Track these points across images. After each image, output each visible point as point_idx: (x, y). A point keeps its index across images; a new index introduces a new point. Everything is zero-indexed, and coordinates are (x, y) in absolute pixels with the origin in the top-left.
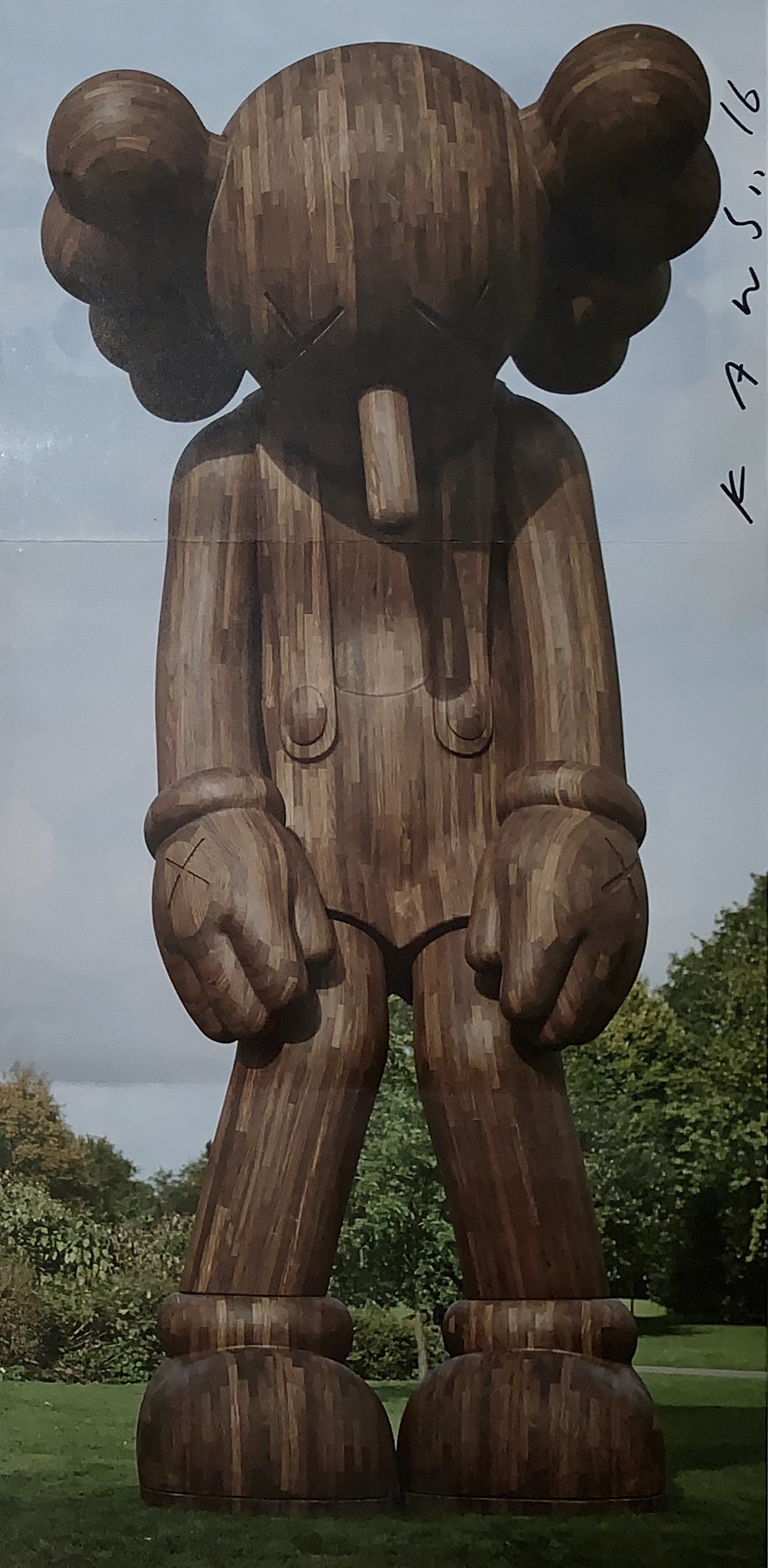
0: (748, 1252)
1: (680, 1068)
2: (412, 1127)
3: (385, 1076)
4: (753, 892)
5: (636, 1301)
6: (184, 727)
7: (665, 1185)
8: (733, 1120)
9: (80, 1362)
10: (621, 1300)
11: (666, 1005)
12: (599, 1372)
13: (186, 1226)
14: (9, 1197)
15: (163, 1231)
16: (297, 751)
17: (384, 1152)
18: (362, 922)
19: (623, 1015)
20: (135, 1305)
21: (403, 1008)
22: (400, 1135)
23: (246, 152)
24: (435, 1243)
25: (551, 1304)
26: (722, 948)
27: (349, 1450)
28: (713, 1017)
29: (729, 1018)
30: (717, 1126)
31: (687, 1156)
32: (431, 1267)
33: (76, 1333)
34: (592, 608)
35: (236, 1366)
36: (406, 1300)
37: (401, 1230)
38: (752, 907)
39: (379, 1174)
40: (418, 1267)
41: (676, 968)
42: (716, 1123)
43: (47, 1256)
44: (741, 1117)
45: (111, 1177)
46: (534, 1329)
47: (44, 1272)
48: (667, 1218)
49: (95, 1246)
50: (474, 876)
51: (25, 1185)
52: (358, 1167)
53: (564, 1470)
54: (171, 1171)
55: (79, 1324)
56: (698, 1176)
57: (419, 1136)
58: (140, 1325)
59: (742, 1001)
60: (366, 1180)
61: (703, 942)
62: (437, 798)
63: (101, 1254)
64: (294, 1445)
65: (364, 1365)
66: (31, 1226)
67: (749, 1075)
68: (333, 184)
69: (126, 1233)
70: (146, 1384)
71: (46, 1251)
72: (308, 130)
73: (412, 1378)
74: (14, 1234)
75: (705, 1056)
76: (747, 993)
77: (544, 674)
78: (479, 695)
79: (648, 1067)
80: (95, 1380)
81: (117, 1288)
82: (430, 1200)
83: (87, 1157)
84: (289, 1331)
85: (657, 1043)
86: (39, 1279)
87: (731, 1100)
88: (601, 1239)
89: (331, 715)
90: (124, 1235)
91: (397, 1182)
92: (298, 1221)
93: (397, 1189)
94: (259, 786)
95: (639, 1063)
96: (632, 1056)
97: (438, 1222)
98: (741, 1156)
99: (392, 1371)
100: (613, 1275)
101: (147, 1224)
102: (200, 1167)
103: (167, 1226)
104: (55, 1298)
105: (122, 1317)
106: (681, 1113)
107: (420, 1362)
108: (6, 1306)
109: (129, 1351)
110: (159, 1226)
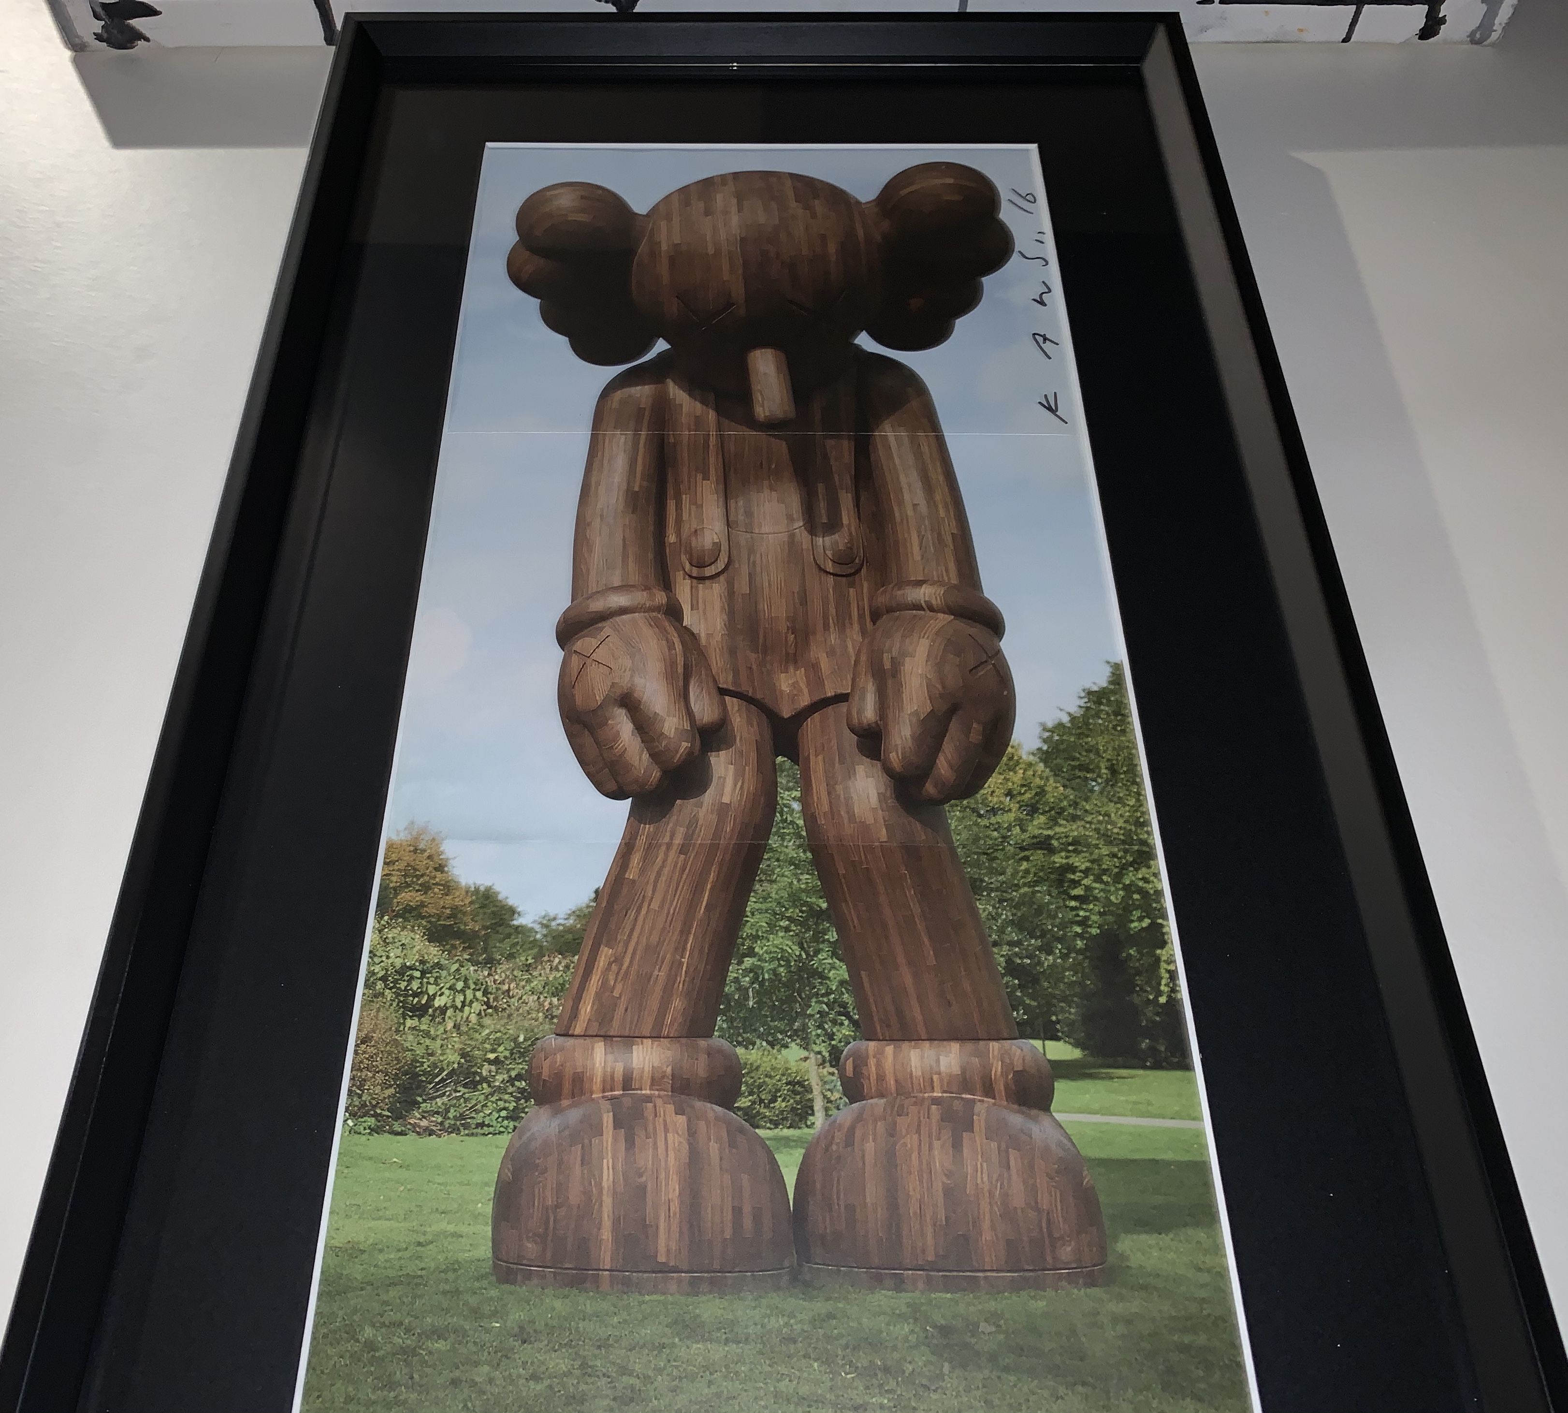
0: (1160, 993)
1: (1064, 822)
2: (801, 873)
3: (774, 830)
4: (1110, 674)
5: (1047, 1042)
6: (596, 558)
7: (1063, 926)
8: (1123, 868)
9: (438, 1113)
10: (1031, 1041)
11: (1042, 765)
12: (1016, 1119)
13: (567, 967)
14: (384, 941)
15: (542, 972)
16: (695, 572)
17: (773, 895)
18: (751, 697)
19: (1000, 774)
20: (506, 1049)
21: (791, 768)
22: (790, 881)
24: (828, 982)
25: (955, 1046)
26: (1088, 719)
27: (737, 1211)
28: (1088, 775)
29: (1105, 776)
30: (1108, 873)
31: (1081, 899)
32: (824, 1006)
33: (437, 1080)
34: (941, 478)
35: (611, 1114)
36: (798, 1041)
37: (792, 969)
38: (1112, 687)
39: (768, 916)
40: (810, 1006)
41: (1047, 734)
42: (1107, 870)
43: (416, 1000)
44: (1131, 864)
45: (493, 921)
46: (939, 1073)
47: (410, 1017)
48: (1069, 958)
49: (469, 988)
51: (402, 930)
52: (748, 909)
53: (987, 1236)
54: (557, 914)
55: (442, 1070)
56: (1095, 918)
57: (809, 881)
58: (509, 1071)
59: (1114, 762)
60: (755, 918)
61: (1070, 714)
63: (474, 996)
64: (675, 1207)
65: (754, 1112)
66: (404, 969)
67: (1133, 828)
69: (503, 975)
70: (510, 1135)
71: (415, 995)
73: (808, 1126)
74: (384, 979)
75: (1086, 811)
76: (1119, 755)
77: (905, 521)
78: (851, 534)
79: (1032, 821)
80: (451, 1132)
81: (487, 1031)
82: (821, 939)
83: (471, 903)
84: (673, 1075)
85: (1037, 798)
86: (404, 1024)
87: (1119, 851)
88: (1003, 978)
89: (725, 547)
90: (500, 976)
91: (787, 923)
92: (685, 960)
93: (787, 929)
94: (661, 597)
95: (1022, 816)
96: (1014, 810)
97: (830, 961)
98: (1137, 900)
99: (785, 1119)
100: (1019, 1015)
101: (526, 965)
102: (586, 911)
103: (548, 967)
104: (419, 1043)
105: (490, 1062)
106: (1071, 861)
107: (816, 1108)
108: (364, 1052)
109: (493, 1099)
110: (539, 967)
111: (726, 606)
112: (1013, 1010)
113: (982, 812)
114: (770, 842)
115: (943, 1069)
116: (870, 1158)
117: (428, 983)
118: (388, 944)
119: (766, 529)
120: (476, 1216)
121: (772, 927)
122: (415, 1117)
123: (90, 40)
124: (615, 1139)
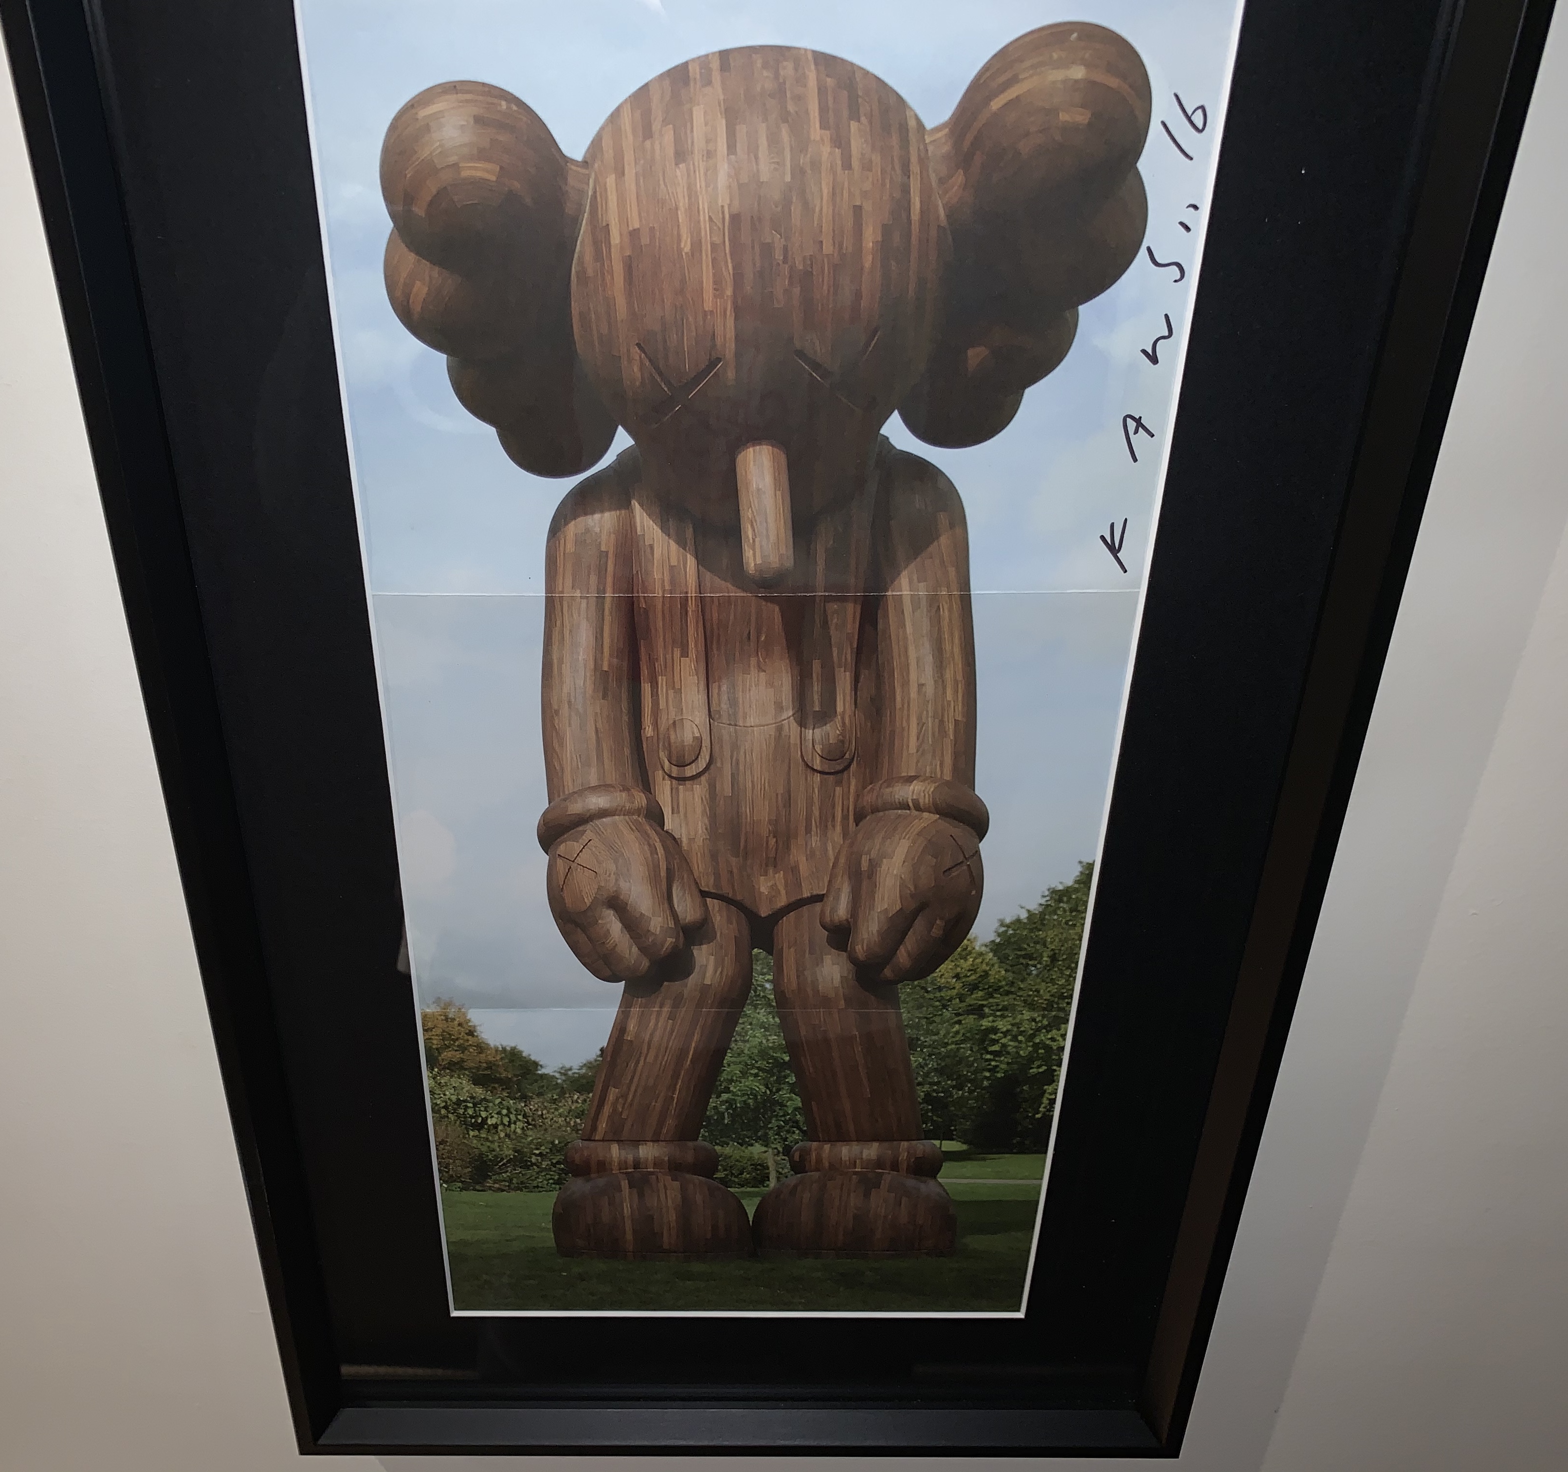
0: (1038, 1112)
1: (998, 995)
2: (770, 1035)
3: (748, 1001)
4: (1079, 872)
5: (944, 1141)
7: (975, 1072)
8: (1038, 1030)
9: (505, 1181)
11: (991, 955)
13: (585, 1101)
14: (439, 1084)
15: (566, 1104)
17: (746, 1051)
19: (953, 961)
20: (546, 1148)
21: (765, 958)
22: (760, 1041)
24: (785, 1108)
25: (876, 1145)
26: (1045, 915)
28: (1030, 962)
29: (1045, 963)
30: (1024, 1034)
31: (996, 1054)
32: (782, 1123)
33: (500, 1164)
36: (760, 1142)
37: (759, 1100)
38: (1077, 884)
39: (741, 1066)
40: (771, 1122)
41: (1003, 929)
42: (1024, 1031)
43: (473, 1120)
44: (1045, 1027)
45: (522, 1071)
47: (472, 1130)
48: (975, 1092)
49: (512, 1113)
51: (451, 1078)
54: (571, 1066)
55: (503, 1159)
56: (1003, 1066)
57: (776, 1041)
58: (551, 1160)
59: (1057, 951)
60: (731, 1069)
61: (1028, 911)
63: (517, 1118)
65: (727, 1180)
66: (459, 1102)
67: (1056, 1000)
69: (536, 1106)
71: (472, 1117)
73: (764, 1186)
74: (446, 1107)
75: (1020, 989)
76: (1063, 944)
79: (971, 995)
80: (517, 1191)
81: (531, 1138)
82: (782, 1082)
83: (502, 1059)
85: (980, 979)
86: (468, 1134)
87: (1038, 1016)
90: (534, 1106)
91: (756, 1071)
92: (676, 1096)
93: (756, 1075)
95: (963, 992)
96: (958, 988)
97: (788, 1095)
98: (1041, 1053)
99: (749, 1183)
100: (927, 1126)
101: (553, 1100)
102: (595, 1064)
103: (570, 1100)
104: (482, 1145)
105: (537, 1155)
106: (995, 1024)
107: (770, 1177)
109: (543, 1174)
110: (563, 1101)
112: (923, 1123)
113: (929, 989)
115: (864, 1156)
118: (443, 1086)
120: (542, 1229)
121: (744, 1074)
122: (490, 1183)
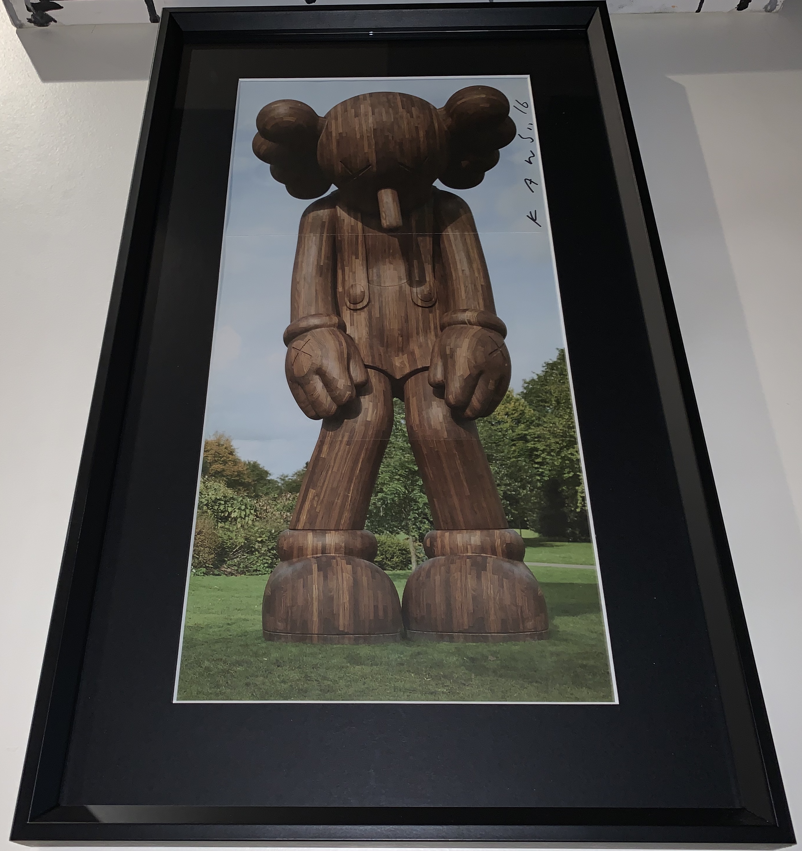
0: (577, 507)
1: (533, 427)
2: (406, 454)
3: (392, 433)
4: (558, 355)
5: (522, 530)
7: (531, 476)
8: (561, 448)
9: (235, 565)
10: (515, 530)
11: (523, 400)
12: (507, 565)
13: (294, 498)
14: (206, 488)
15: (282, 501)
16: (352, 306)
17: (392, 464)
18: (380, 369)
19: (503, 404)
20: (266, 536)
21: (400, 404)
22: (400, 457)
23: (333, 122)
24: (418, 504)
25: (478, 533)
26: (547, 377)
27: (376, 607)
28: (546, 405)
29: (554, 405)
30: (554, 451)
31: (541, 464)
32: (416, 515)
33: (234, 551)
34: (476, 257)
36: (404, 531)
37: (401, 498)
38: (559, 361)
39: (390, 474)
40: (410, 515)
41: (526, 385)
42: (553, 450)
43: (223, 514)
44: (565, 447)
45: (258, 478)
46: (470, 545)
47: (220, 522)
48: (533, 491)
49: (247, 509)
50: (431, 351)
51: (214, 483)
52: (380, 471)
53: (492, 618)
54: (288, 474)
55: (236, 546)
56: (546, 472)
57: (409, 457)
58: (268, 546)
59: (559, 398)
60: (383, 475)
61: (538, 375)
62: (413, 323)
63: (250, 512)
64: (347, 605)
65: (383, 563)
66: (216, 501)
67: (567, 429)
68: (367, 130)
69: (264, 503)
71: (222, 512)
72: (357, 115)
73: (409, 569)
74: (207, 505)
75: (544, 422)
76: (561, 394)
78: (430, 285)
79: (517, 427)
80: (242, 574)
81: (257, 528)
82: (415, 484)
83: (247, 469)
84: (345, 547)
86: (217, 525)
87: (560, 441)
88: (502, 500)
90: (262, 503)
91: (399, 477)
92: (350, 495)
93: (398, 480)
94: (335, 320)
95: (513, 425)
96: (509, 422)
97: (419, 494)
98: (568, 463)
99: (398, 566)
100: (509, 518)
101: (275, 498)
102: (302, 473)
103: (285, 499)
104: (225, 534)
105: (259, 542)
106: (536, 446)
107: (412, 561)
108: (199, 539)
109: (261, 559)
110: (281, 499)
111: (368, 323)
112: (506, 515)
113: (493, 423)
114: (390, 439)
115: (472, 542)
116: (438, 583)
117: (228, 506)
118: (208, 489)
119: (387, 284)
120: (254, 611)
121: (391, 479)
122: (224, 568)
123: (25, 22)
124: (318, 576)
